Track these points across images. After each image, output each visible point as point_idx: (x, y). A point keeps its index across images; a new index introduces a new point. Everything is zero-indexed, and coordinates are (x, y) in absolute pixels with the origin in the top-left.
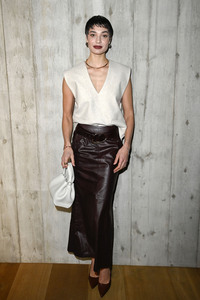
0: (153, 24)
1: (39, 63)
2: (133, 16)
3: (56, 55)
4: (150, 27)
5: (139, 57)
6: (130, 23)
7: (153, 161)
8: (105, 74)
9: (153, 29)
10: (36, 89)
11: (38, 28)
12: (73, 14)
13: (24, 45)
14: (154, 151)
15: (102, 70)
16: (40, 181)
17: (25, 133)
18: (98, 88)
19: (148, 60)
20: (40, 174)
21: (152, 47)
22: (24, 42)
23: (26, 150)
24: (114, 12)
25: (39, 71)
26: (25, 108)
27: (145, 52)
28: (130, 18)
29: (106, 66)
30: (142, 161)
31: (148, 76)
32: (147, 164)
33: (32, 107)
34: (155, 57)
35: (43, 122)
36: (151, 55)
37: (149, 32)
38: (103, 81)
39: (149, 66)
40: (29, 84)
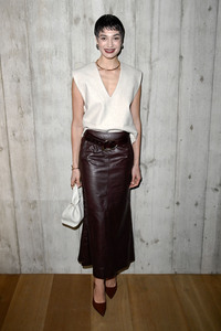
0: (156, 25)
1: (35, 66)
2: (134, 17)
3: (54, 58)
4: (152, 29)
5: (142, 59)
6: (132, 24)
7: (156, 168)
9: (156, 30)
10: (34, 94)
11: (34, 29)
12: (71, 15)
13: (20, 47)
14: (158, 157)
16: (39, 190)
17: (22, 140)
19: (150, 63)
20: (38, 183)
21: (155, 50)
22: (19, 44)
23: (24, 157)
25: (36, 75)
26: (22, 114)
27: (148, 54)
28: (131, 18)
29: (117, 68)
30: (146, 167)
32: (150, 170)
33: (29, 112)
34: (158, 59)
37: (151, 34)
39: (151, 68)
40: (25, 88)
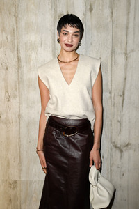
0: (132, 20)
1: (22, 56)
2: (112, 13)
3: (39, 49)
4: (128, 23)
5: (118, 51)
6: (109, 19)
7: (131, 152)
8: (76, 67)
9: (131, 25)
10: (20, 80)
12: (55, 11)
13: (9, 39)
14: (132, 142)
15: (73, 63)
16: (20, 170)
17: (7, 122)
18: (68, 81)
19: (126, 54)
20: (20, 163)
21: (130, 42)
22: (9, 36)
23: (8, 138)
24: (95, 9)
25: (23, 63)
26: (9, 98)
27: (124, 46)
28: (109, 14)
30: (121, 151)
31: (126, 69)
32: (126, 154)
33: (15, 97)
34: (133, 51)
35: (24, 112)
36: (129, 49)
37: (127, 28)
38: (74, 73)
39: (127, 59)
40: (12, 75)
